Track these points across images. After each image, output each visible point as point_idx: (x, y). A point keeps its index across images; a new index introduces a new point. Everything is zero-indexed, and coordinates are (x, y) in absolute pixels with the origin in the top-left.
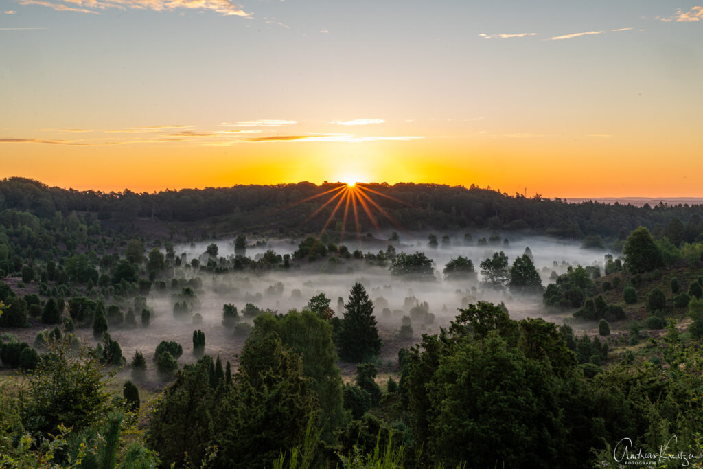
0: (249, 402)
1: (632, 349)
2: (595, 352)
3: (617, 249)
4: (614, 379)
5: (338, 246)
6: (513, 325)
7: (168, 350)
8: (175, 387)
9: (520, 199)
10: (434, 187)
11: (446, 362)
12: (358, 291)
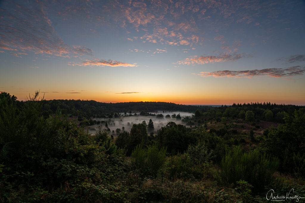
0: (132, 138)
1: (195, 129)
2: (189, 130)
3: (194, 113)
4: (192, 133)
5: (147, 113)
6: (176, 125)
7: (118, 130)
8: (120, 136)
9: (178, 105)
10: (164, 102)
11: (165, 131)
12: (151, 120)
